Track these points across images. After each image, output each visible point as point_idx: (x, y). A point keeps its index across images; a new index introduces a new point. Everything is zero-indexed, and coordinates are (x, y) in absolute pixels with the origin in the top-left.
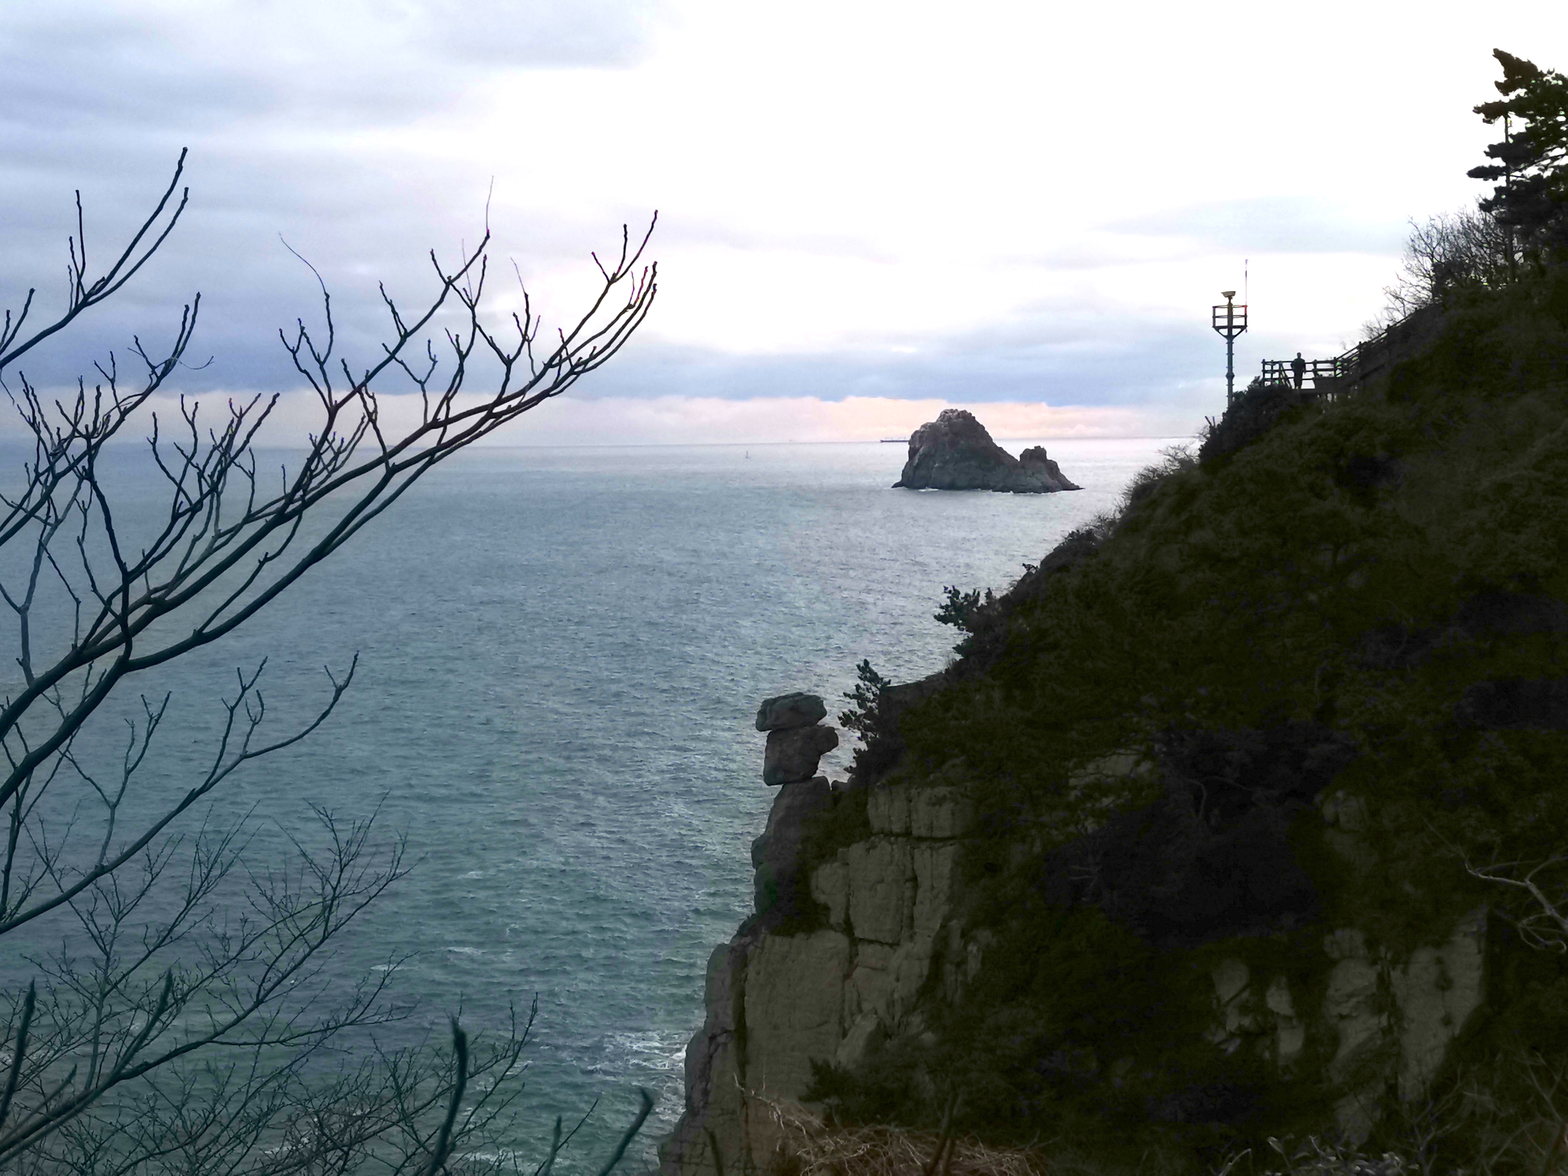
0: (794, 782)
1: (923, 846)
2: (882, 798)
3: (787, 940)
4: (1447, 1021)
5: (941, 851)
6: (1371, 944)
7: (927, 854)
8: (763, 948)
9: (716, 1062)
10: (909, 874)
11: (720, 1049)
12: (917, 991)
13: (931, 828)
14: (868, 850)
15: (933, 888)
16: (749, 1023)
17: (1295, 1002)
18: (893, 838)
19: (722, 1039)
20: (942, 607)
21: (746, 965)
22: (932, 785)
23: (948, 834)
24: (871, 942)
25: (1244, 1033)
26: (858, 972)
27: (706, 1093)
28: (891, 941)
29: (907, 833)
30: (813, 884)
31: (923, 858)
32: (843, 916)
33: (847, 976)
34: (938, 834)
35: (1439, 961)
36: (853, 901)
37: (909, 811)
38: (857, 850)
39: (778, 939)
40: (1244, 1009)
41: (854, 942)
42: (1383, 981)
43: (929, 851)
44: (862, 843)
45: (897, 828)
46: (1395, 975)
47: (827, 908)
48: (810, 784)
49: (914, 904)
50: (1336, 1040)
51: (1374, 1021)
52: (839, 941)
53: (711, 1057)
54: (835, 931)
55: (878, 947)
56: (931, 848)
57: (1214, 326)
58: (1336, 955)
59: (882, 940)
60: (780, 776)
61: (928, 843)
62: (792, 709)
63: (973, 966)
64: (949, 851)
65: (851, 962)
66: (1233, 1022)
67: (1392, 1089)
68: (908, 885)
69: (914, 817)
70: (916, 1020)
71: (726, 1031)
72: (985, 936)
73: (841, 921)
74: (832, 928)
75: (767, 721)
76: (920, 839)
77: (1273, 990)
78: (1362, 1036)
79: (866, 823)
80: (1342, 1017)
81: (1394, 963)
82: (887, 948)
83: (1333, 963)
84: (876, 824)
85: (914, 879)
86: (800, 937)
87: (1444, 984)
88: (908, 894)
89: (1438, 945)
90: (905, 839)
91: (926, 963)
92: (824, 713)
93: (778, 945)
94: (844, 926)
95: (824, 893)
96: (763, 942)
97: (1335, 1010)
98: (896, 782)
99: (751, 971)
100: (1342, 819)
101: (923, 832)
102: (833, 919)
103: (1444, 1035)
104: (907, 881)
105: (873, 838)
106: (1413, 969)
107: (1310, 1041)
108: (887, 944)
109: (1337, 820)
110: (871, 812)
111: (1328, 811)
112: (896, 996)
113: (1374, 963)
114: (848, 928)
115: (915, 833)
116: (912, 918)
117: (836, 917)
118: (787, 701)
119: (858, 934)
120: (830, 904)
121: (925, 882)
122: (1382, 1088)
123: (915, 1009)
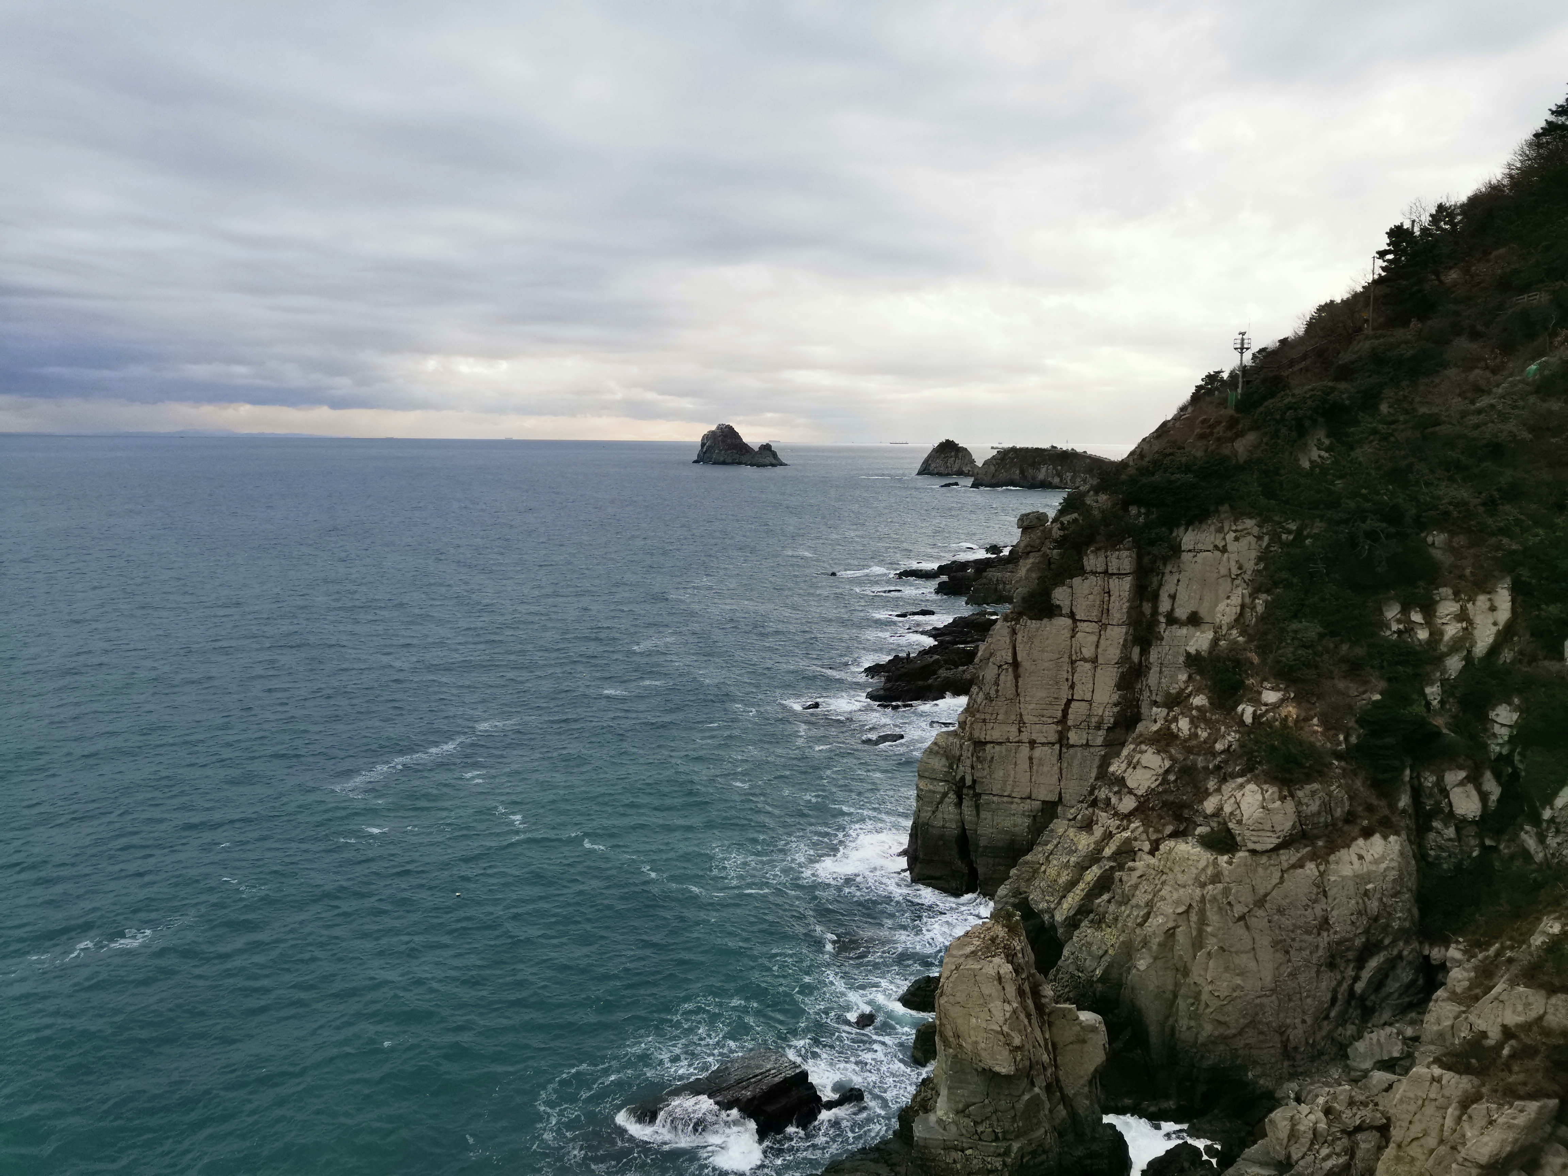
2: (1091, 557)
3: (1038, 622)
4: (1495, 624)
6: (1456, 594)
9: (1002, 677)
16: (1019, 659)
17: (1424, 618)
22: (1119, 550)
25: (1399, 632)
27: (997, 691)
29: (1106, 572)
31: (1114, 583)
33: (1072, 637)
35: (1490, 600)
36: (1074, 603)
38: (1077, 581)
40: (1399, 621)
42: (1463, 609)
46: (1469, 606)
47: (1059, 607)
50: (1442, 634)
51: (1459, 625)
52: (1069, 622)
60: (1029, 549)
62: (1038, 518)
66: (1395, 627)
67: (1469, 652)
76: (1113, 574)
77: (1412, 613)
78: (1454, 632)
79: (1082, 567)
81: (1469, 601)
83: (1438, 602)
84: (1088, 569)
85: (1109, 592)
86: (1045, 621)
87: (1493, 609)
88: (1106, 599)
89: (1489, 593)
93: (1033, 624)
98: (1099, 549)
99: (1019, 637)
101: (1115, 571)
103: (1494, 629)
106: (1478, 603)
107: (1431, 634)
109: (1433, 543)
110: (1085, 563)
111: (1430, 539)
114: (1072, 615)
115: (1110, 571)
117: (1066, 611)
119: (1078, 617)
122: (1465, 653)
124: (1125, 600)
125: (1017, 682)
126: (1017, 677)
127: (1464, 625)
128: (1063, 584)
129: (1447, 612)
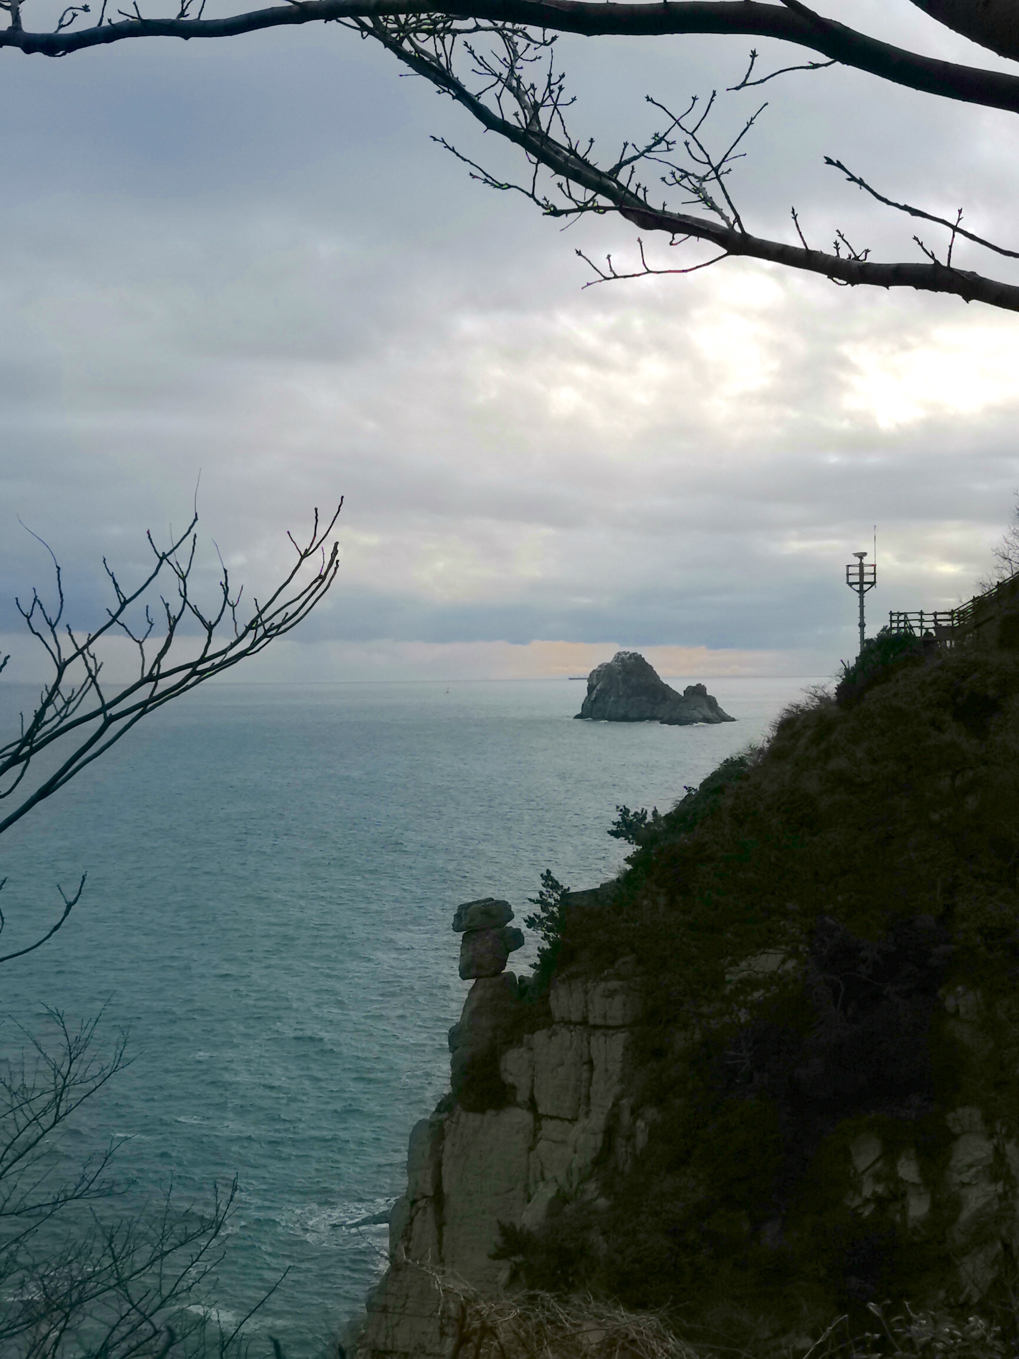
0: (487, 976)
1: (598, 1033)
3: (478, 1117)
5: (614, 1038)
6: (988, 1121)
7: (602, 1039)
8: (457, 1123)
9: (417, 1225)
10: (585, 1058)
11: (420, 1212)
12: (592, 1162)
13: (605, 1017)
14: (550, 1037)
15: (607, 1070)
16: (445, 1190)
17: (922, 1172)
18: (572, 1027)
19: (421, 1203)
20: (614, 824)
21: (443, 1138)
22: (606, 979)
23: (619, 1022)
24: (552, 1118)
25: (879, 1200)
26: (542, 1145)
28: (570, 1117)
29: (584, 1022)
30: (502, 1066)
32: (528, 1095)
33: (531, 1149)
34: (610, 1022)
37: (586, 1002)
38: (540, 1037)
39: (471, 1116)
40: (878, 1178)
41: (538, 1118)
42: (999, 1153)
43: (603, 1037)
44: (545, 1031)
45: (576, 1017)
47: (513, 1087)
48: (499, 979)
49: (590, 1084)
51: (991, 1188)
53: (412, 1219)
54: (522, 1108)
55: (558, 1122)
56: (605, 1035)
57: (848, 583)
58: (957, 1130)
59: (562, 1116)
61: (602, 1031)
63: (641, 1140)
64: (620, 1038)
65: (535, 1135)
68: (585, 1067)
69: (590, 1007)
70: (592, 1186)
71: (425, 1197)
72: (651, 1113)
73: (526, 1100)
74: (518, 1105)
75: (462, 923)
76: (595, 1027)
77: (903, 1160)
79: (549, 1013)
80: (963, 1185)
82: (567, 1123)
83: (955, 1137)
84: (557, 1015)
85: (590, 1062)
86: (490, 1113)
88: (585, 1075)
90: (582, 1028)
91: (600, 1138)
92: (511, 917)
93: (471, 1120)
94: (529, 1104)
95: (511, 1074)
96: (458, 1118)
97: (957, 1178)
99: (448, 1144)
100: (962, 1010)
101: (599, 1021)
102: (519, 1098)
104: (584, 1063)
105: (554, 1026)
107: (936, 1206)
108: (566, 1119)
109: (957, 1011)
110: (553, 1003)
111: (950, 1003)
112: (574, 1165)
113: (991, 1136)
114: (532, 1105)
115: (591, 1021)
116: (588, 1097)
117: (522, 1096)
118: (479, 906)
119: (541, 1110)
120: (517, 1085)
121: (599, 1066)
123: (590, 1176)
124: (615, 1078)
125: (441, 1235)
126: (440, 1226)
127: (1000, 1187)
128: (520, 1042)
129: (969, 1159)
